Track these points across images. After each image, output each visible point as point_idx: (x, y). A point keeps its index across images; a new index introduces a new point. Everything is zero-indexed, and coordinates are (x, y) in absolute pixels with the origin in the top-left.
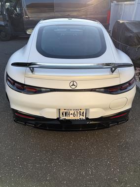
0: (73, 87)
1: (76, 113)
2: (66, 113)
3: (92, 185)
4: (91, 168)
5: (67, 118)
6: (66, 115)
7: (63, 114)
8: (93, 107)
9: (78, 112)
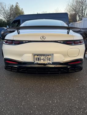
0: (43, 39)
1: (45, 59)
2: (38, 59)
3: (56, 109)
4: (57, 99)
5: (39, 62)
6: (38, 60)
7: (36, 59)
8: (57, 53)
9: (47, 58)
